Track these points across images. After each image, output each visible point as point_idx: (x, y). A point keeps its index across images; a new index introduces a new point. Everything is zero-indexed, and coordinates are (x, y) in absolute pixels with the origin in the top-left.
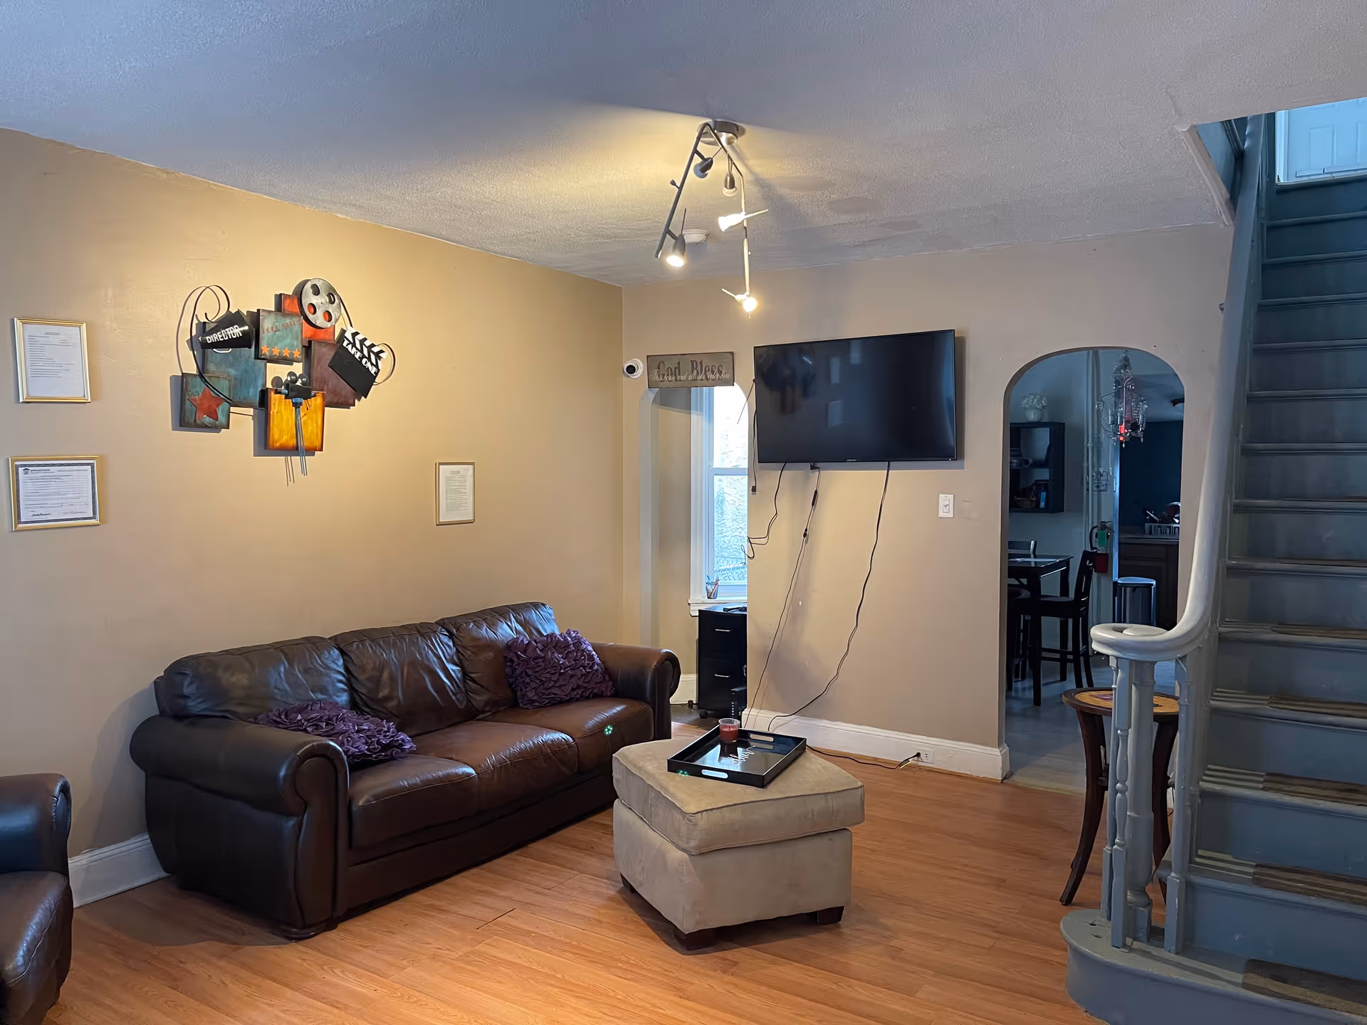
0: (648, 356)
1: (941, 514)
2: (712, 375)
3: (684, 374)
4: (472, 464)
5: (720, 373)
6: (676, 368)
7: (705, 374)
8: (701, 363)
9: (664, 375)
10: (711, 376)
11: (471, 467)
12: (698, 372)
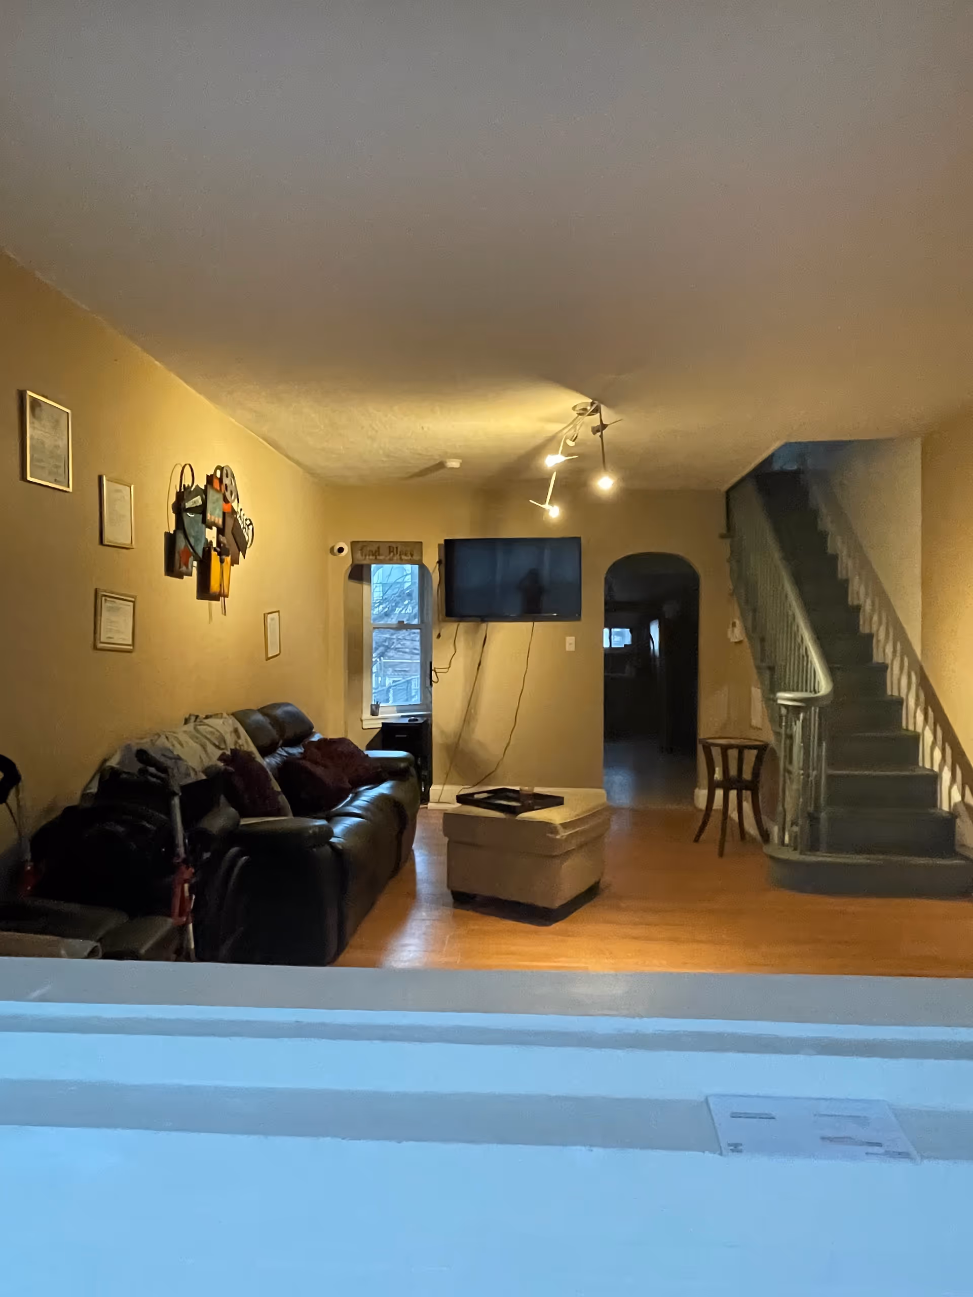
0: (351, 542)
1: (567, 649)
2: (405, 557)
3: (382, 555)
4: (278, 611)
5: (412, 555)
6: (376, 551)
7: (400, 555)
8: (397, 548)
9: (366, 555)
10: (403, 557)
11: (277, 614)
12: (394, 554)
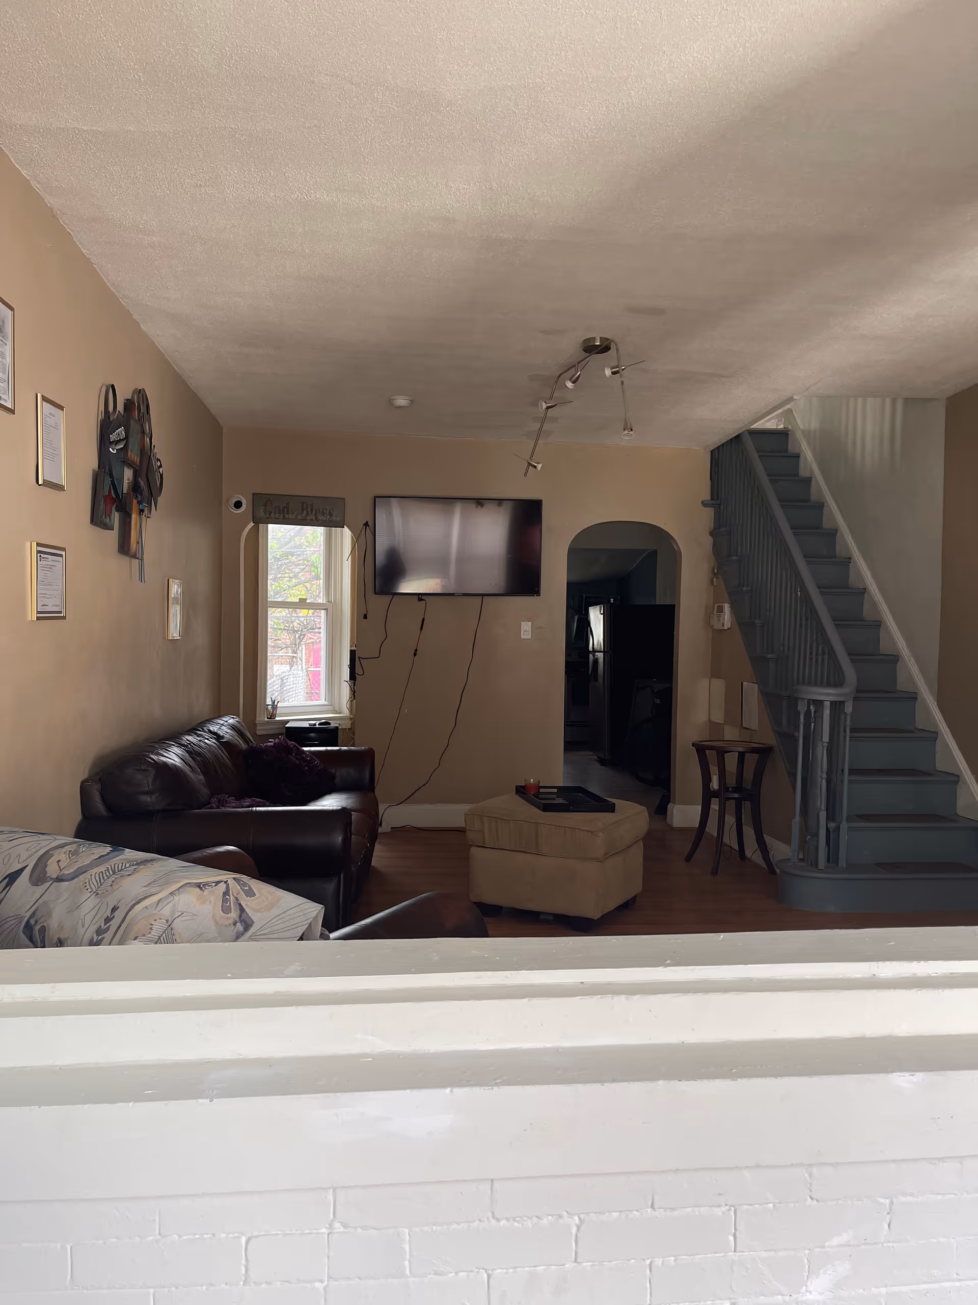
0: (253, 494)
1: (523, 636)
2: (322, 517)
3: (292, 514)
5: (331, 516)
6: (284, 508)
7: (316, 515)
8: (312, 506)
9: (270, 513)
12: (308, 512)
